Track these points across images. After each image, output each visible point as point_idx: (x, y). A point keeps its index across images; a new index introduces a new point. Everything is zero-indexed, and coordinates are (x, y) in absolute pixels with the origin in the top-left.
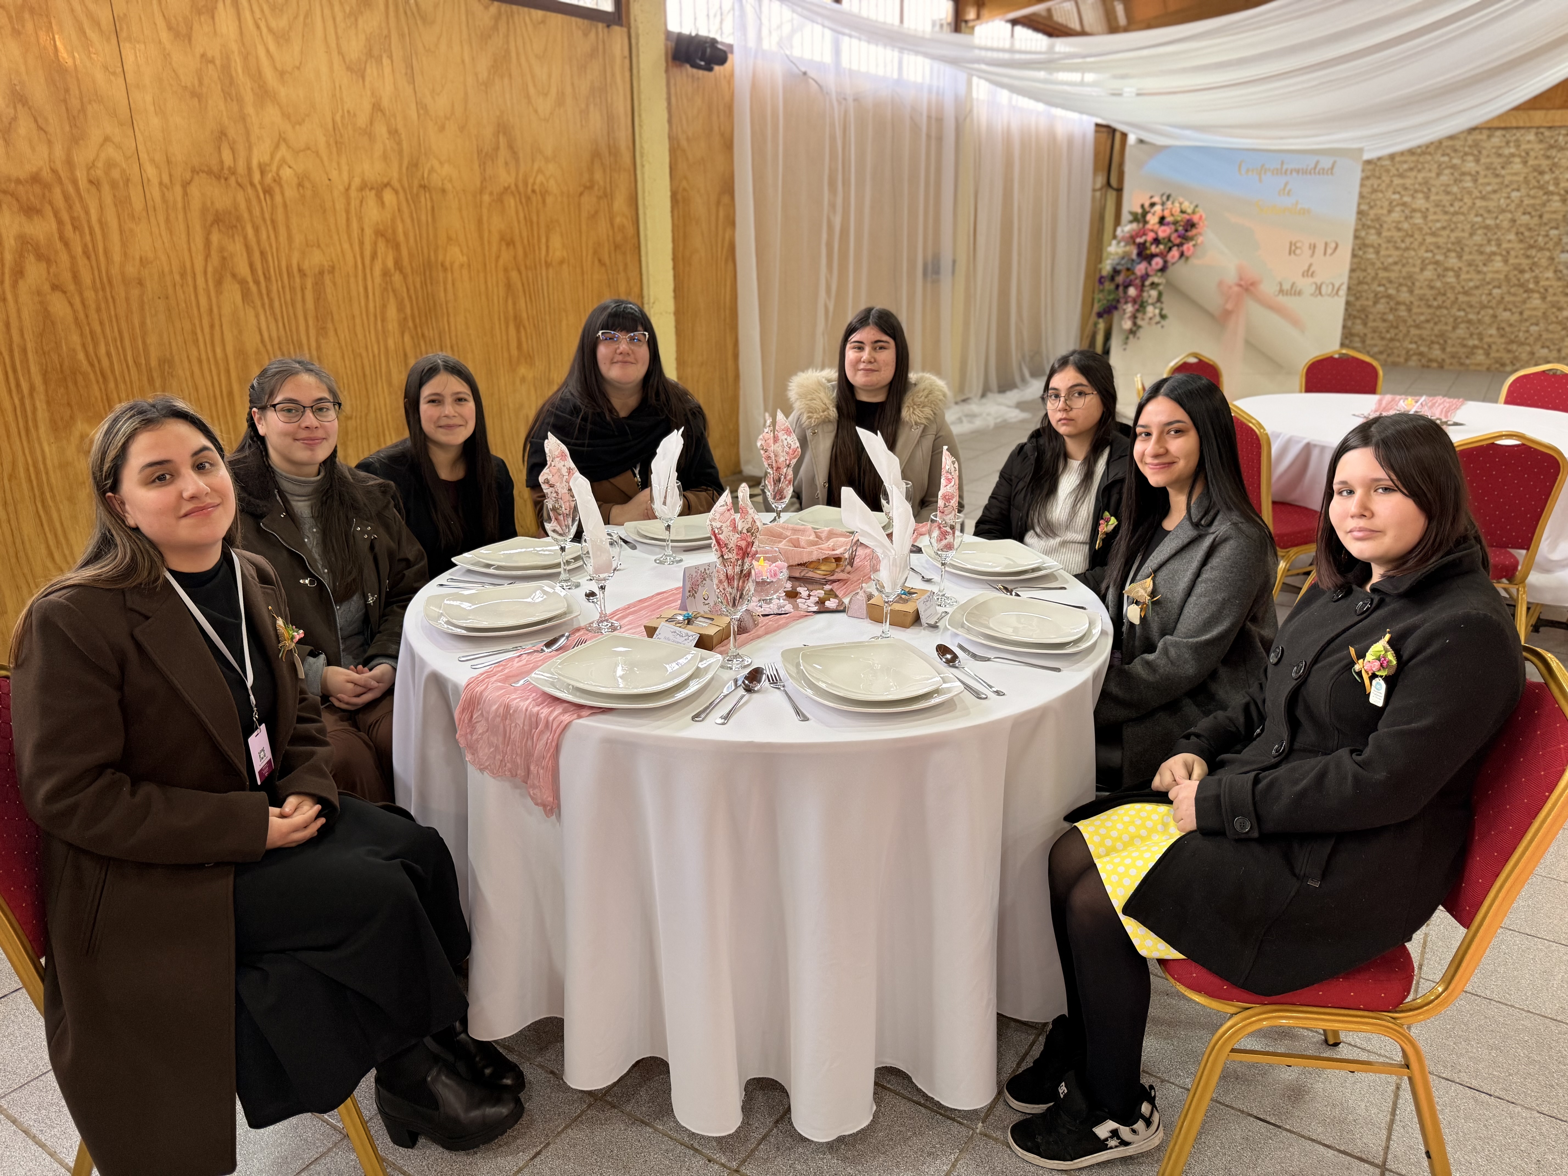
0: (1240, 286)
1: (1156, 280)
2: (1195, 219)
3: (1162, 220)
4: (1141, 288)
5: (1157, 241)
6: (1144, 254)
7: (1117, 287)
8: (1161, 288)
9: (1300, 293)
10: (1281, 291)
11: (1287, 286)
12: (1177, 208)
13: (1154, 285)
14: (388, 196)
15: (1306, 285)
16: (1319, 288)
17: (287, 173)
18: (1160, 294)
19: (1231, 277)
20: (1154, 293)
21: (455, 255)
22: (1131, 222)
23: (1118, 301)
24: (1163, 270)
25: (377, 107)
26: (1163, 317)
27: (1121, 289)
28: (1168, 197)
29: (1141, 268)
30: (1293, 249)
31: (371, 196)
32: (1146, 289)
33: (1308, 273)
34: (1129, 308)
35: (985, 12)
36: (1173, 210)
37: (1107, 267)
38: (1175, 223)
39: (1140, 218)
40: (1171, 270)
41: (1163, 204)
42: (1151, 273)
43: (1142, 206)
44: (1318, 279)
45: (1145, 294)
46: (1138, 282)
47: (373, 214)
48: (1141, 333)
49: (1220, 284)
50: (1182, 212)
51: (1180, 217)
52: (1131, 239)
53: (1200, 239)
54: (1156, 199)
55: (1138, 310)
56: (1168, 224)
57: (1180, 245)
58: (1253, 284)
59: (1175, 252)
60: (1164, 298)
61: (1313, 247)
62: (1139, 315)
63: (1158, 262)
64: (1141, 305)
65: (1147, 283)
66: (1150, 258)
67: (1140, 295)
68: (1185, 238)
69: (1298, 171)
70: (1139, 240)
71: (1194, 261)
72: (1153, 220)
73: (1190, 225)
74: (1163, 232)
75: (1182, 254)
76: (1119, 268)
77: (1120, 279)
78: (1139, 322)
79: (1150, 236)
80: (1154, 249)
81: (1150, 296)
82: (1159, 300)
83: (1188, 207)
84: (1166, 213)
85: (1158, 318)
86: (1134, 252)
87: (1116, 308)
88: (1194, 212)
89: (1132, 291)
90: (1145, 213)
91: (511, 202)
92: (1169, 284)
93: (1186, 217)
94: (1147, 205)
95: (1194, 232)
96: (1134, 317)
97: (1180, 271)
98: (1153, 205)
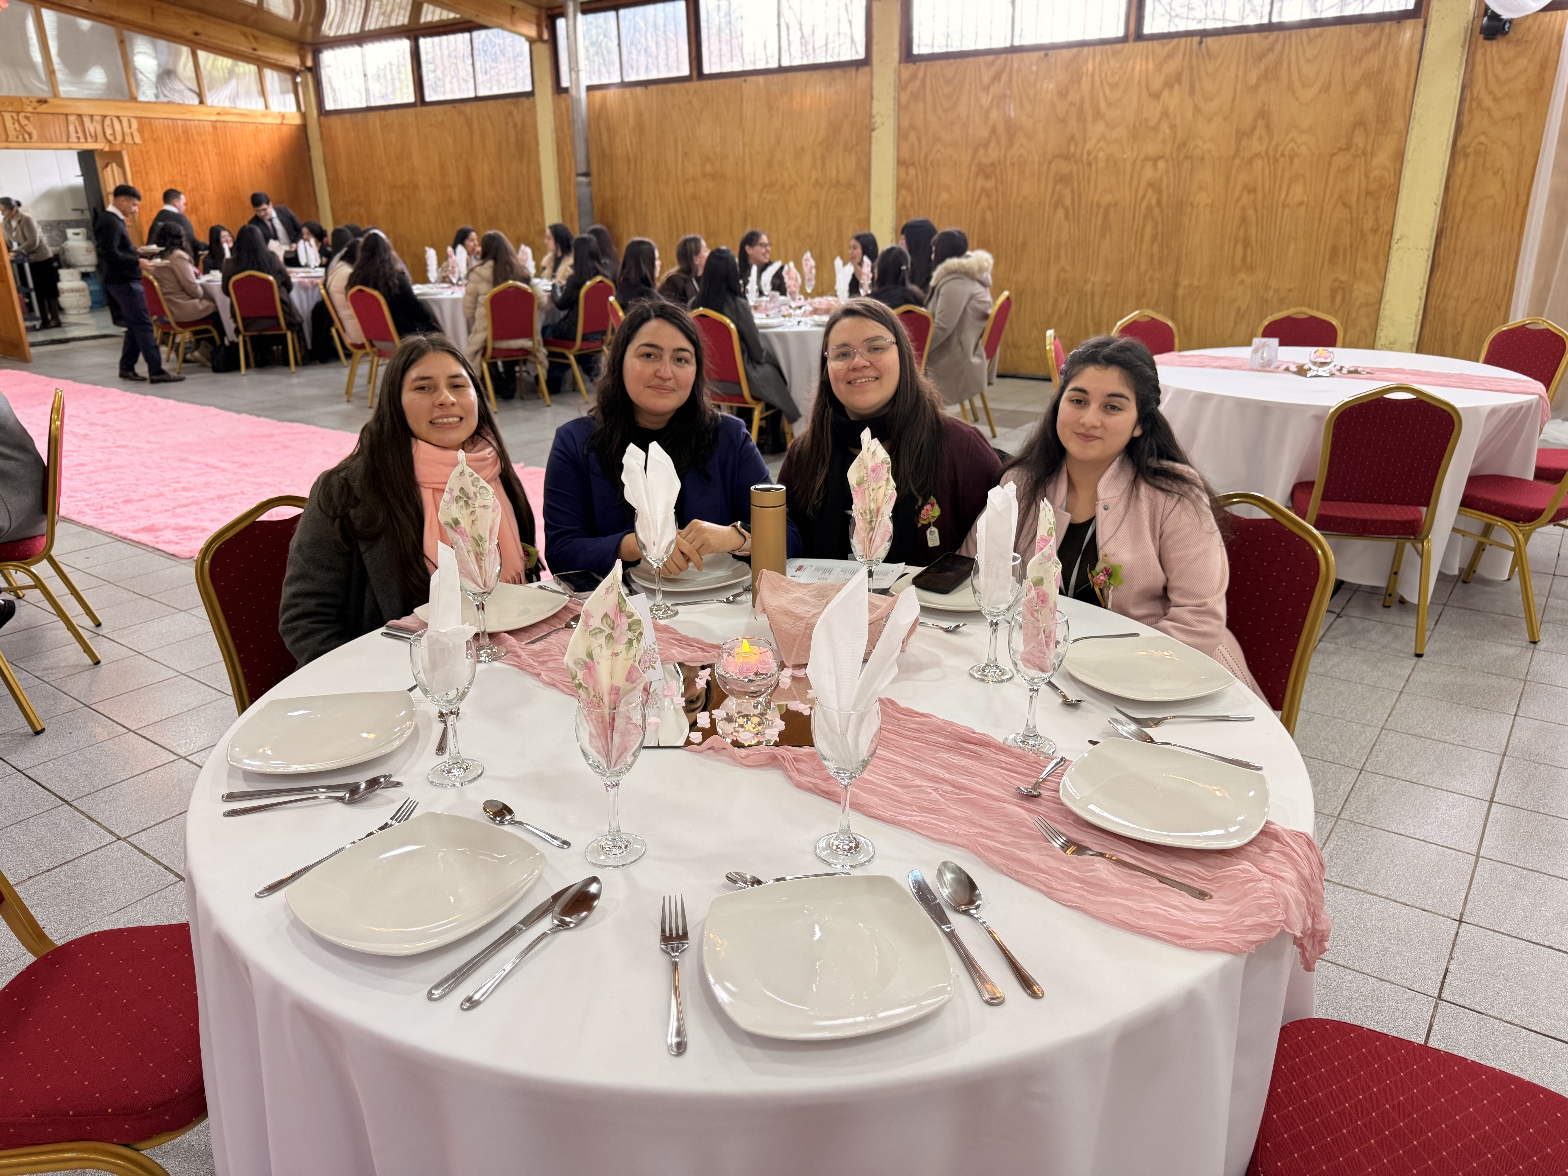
14: (1161, 163)
17: (1101, 154)
21: (1203, 198)
25: (1165, 114)
31: (1150, 164)
47: (1148, 174)
91: (1259, 163)
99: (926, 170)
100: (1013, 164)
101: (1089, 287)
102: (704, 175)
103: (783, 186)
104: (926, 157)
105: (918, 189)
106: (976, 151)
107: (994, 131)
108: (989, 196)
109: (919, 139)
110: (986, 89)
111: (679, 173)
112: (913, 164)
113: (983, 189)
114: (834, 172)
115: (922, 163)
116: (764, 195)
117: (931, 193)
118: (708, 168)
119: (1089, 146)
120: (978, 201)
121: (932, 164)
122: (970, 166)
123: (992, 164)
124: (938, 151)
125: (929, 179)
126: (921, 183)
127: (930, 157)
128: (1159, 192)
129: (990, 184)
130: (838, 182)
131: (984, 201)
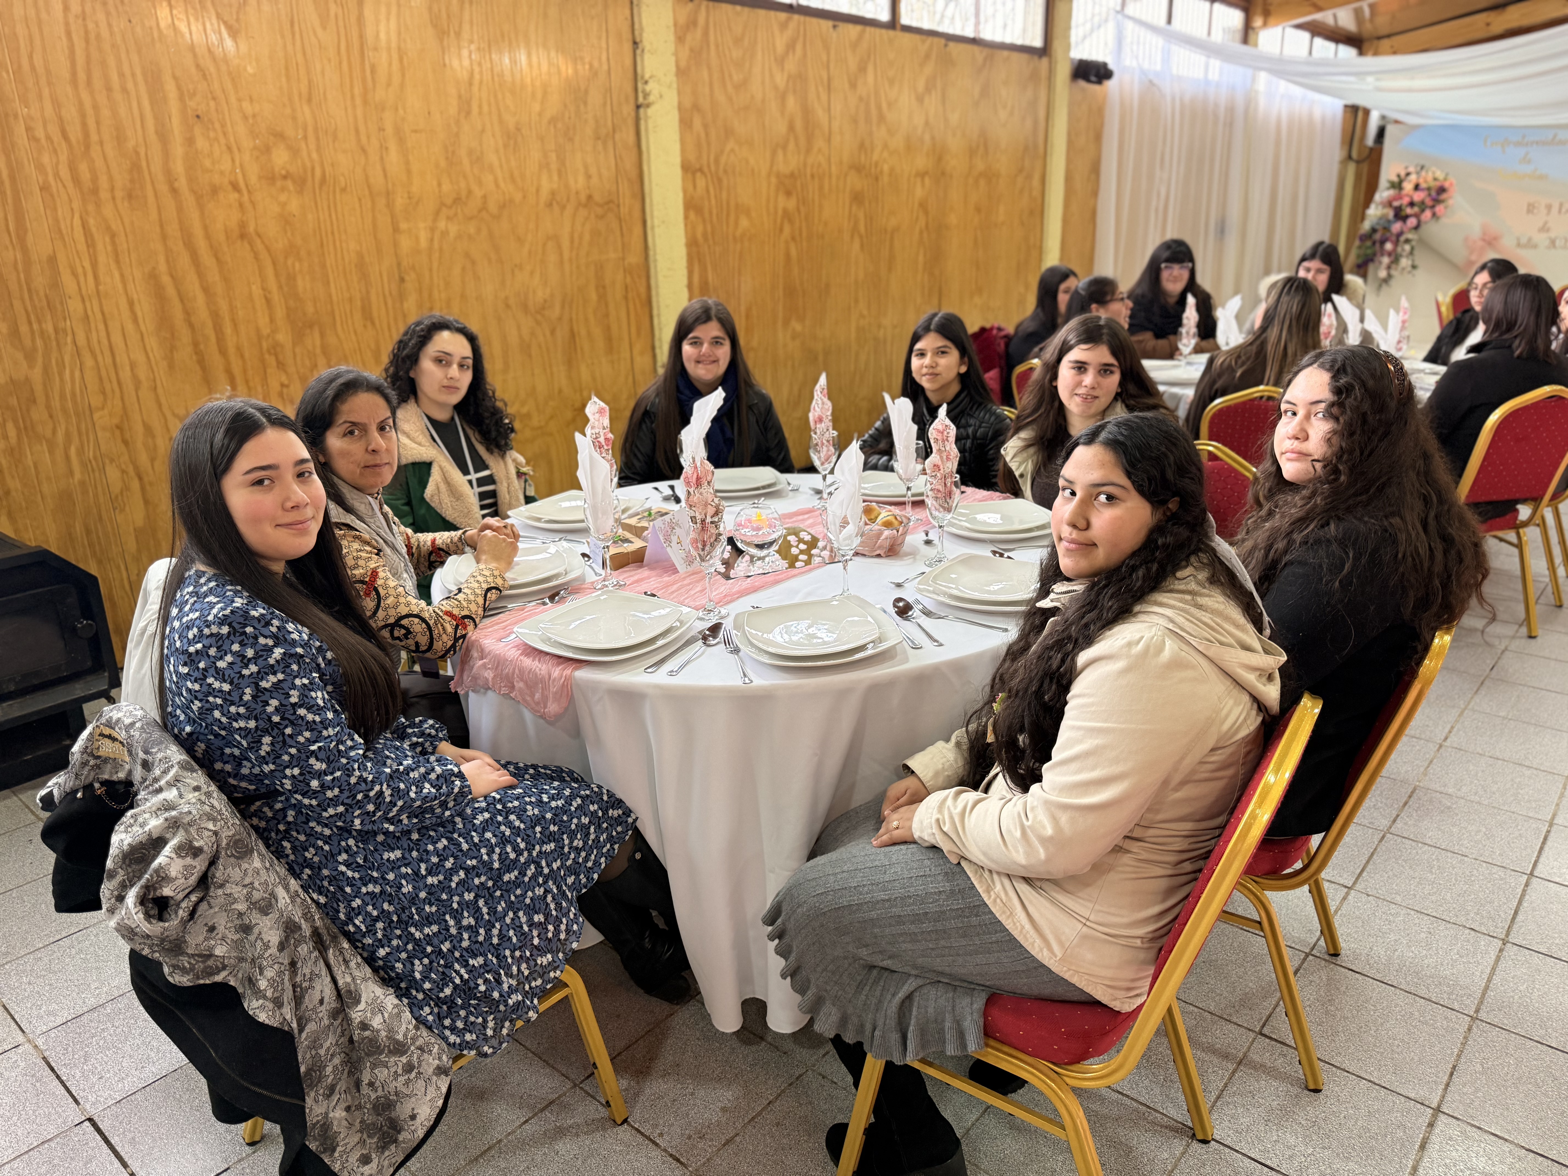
0: (1484, 240)
1: (1410, 236)
2: (1446, 185)
3: (1417, 187)
4: (1396, 243)
5: (1412, 204)
6: (1400, 215)
7: (1374, 243)
8: (1414, 243)
9: (1535, 246)
10: (1519, 245)
11: (1524, 241)
12: (1430, 176)
13: (1407, 241)
14: (927, 180)
15: (1541, 239)
16: (1553, 242)
17: (886, 168)
18: (1412, 248)
19: (1476, 232)
20: (1407, 247)
21: (953, 219)
22: (1388, 189)
23: (1374, 254)
24: (1417, 228)
25: (927, 123)
26: (1414, 267)
27: (1378, 245)
28: (1422, 168)
29: (1397, 227)
30: (1531, 209)
31: (919, 180)
32: (1401, 243)
33: (1544, 229)
34: (1386, 260)
35: (1271, 20)
36: (1428, 178)
37: (1366, 226)
38: (1429, 189)
39: (1397, 185)
40: (1423, 228)
41: (1418, 173)
42: (1405, 229)
43: (1399, 176)
44: (1553, 234)
45: (1399, 249)
46: (1394, 238)
47: (919, 192)
48: (1393, 282)
49: (1466, 239)
50: (1435, 179)
51: (1432, 184)
52: (1389, 204)
53: (1450, 202)
54: (1411, 169)
55: (1392, 262)
56: (1423, 190)
57: (1433, 207)
58: (1496, 238)
59: (1428, 214)
60: (1416, 252)
61: (1549, 207)
62: (1394, 266)
63: (1412, 222)
64: (1395, 259)
65: (1402, 239)
66: (1405, 218)
67: (1395, 250)
68: (1437, 201)
69: (1537, 143)
70: (1396, 204)
71: (1444, 221)
72: (1408, 186)
73: (1442, 190)
74: (1418, 197)
75: (1434, 215)
76: (1377, 227)
77: (1377, 236)
78: (1393, 272)
79: (1406, 201)
80: (1409, 211)
81: (1403, 250)
82: (1411, 253)
83: (1440, 175)
84: (1421, 181)
85: (1409, 269)
86: (1391, 214)
87: (1372, 260)
88: (1445, 179)
89: (1389, 246)
90: (1401, 182)
91: (982, 182)
92: (1421, 241)
93: (1438, 184)
94: (1403, 174)
95: (1444, 196)
96: (1389, 267)
97: (1433, 230)
98: (1408, 174)
99: (720, 180)
100: (813, 176)
101: (881, 333)
102: (270, 178)
103: (484, 208)
104: (717, 161)
105: (711, 213)
106: (774, 153)
107: (791, 128)
108: (791, 222)
109: (706, 126)
110: (781, 62)
111: (179, 168)
112: (701, 170)
113: (785, 211)
114: (581, 180)
115: (713, 168)
116: (442, 224)
117: (728, 215)
118: (280, 158)
119: (875, 157)
120: (781, 230)
121: (725, 172)
122: (769, 175)
123: (792, 175)
124: (732, 150)
125: (724, 195)
126: (713, 202)
127: (723, 160)
128: (926, 213)
129: (791, 204)
130: (590, 197)
131: (787, 229)
